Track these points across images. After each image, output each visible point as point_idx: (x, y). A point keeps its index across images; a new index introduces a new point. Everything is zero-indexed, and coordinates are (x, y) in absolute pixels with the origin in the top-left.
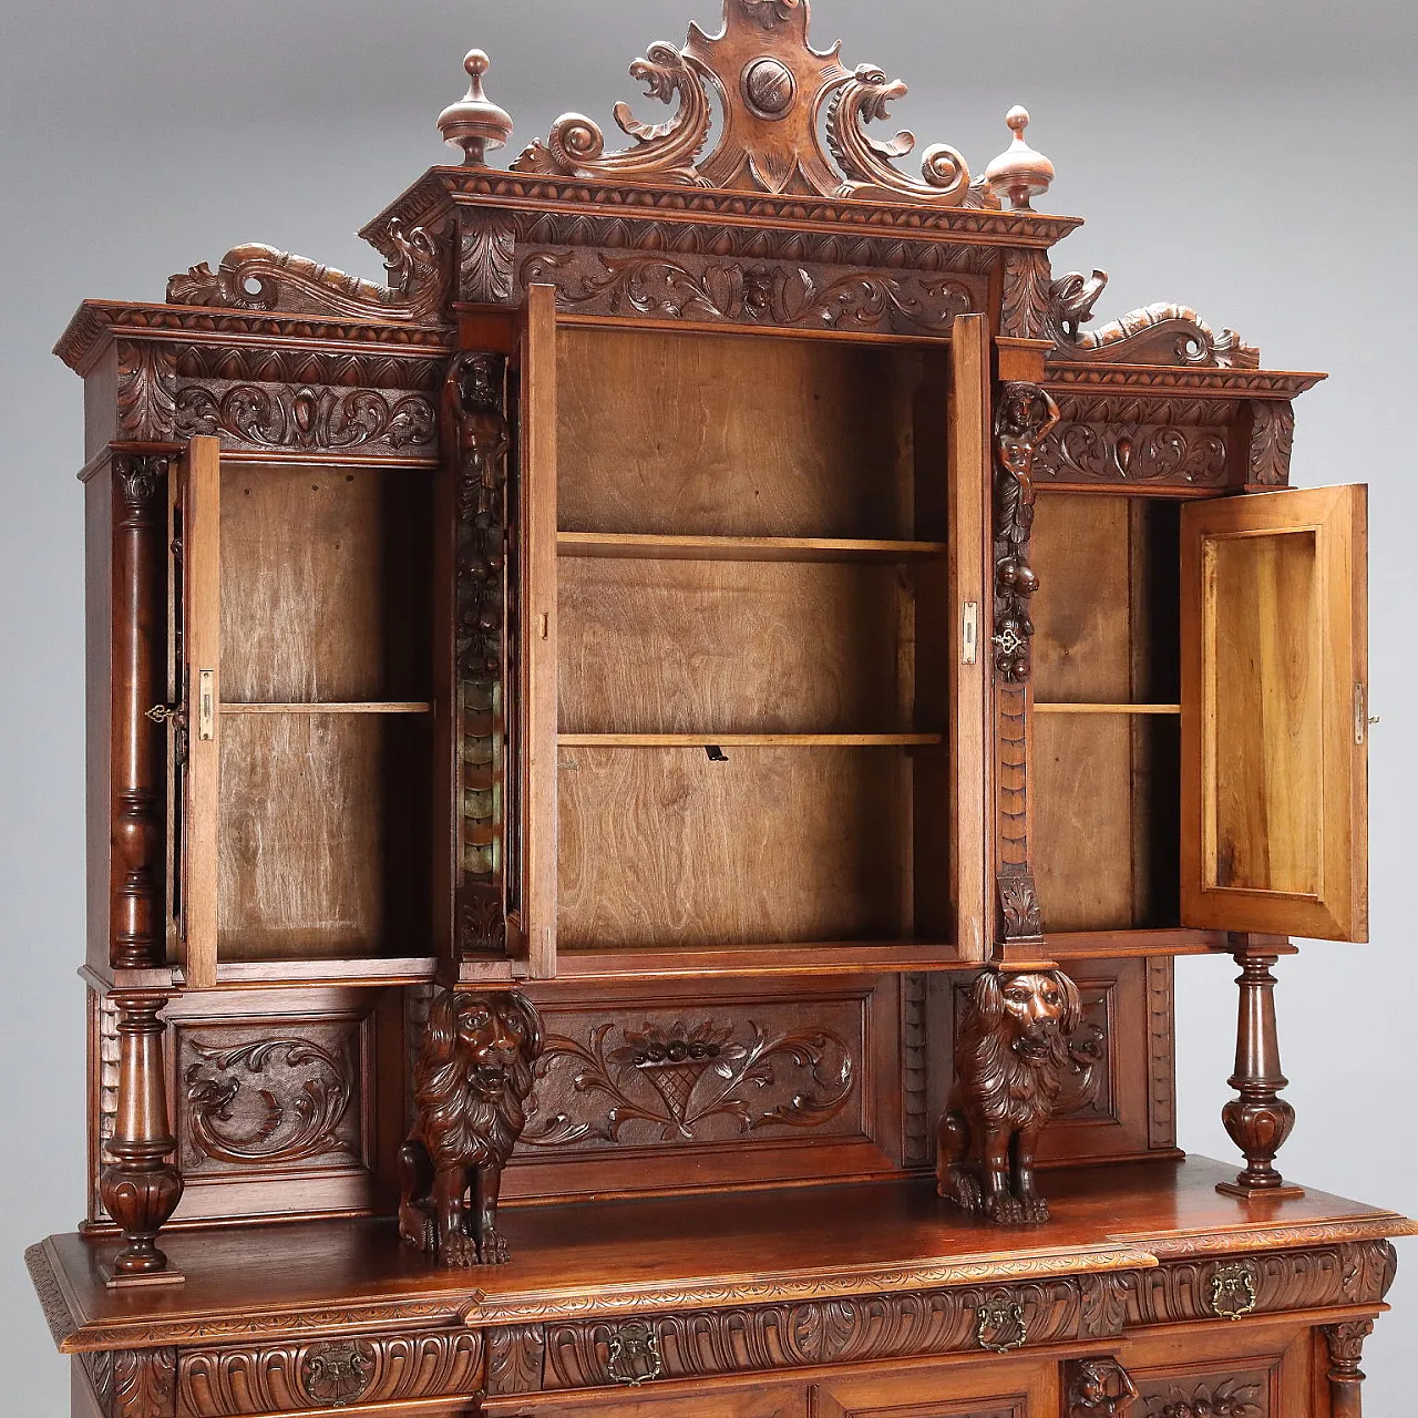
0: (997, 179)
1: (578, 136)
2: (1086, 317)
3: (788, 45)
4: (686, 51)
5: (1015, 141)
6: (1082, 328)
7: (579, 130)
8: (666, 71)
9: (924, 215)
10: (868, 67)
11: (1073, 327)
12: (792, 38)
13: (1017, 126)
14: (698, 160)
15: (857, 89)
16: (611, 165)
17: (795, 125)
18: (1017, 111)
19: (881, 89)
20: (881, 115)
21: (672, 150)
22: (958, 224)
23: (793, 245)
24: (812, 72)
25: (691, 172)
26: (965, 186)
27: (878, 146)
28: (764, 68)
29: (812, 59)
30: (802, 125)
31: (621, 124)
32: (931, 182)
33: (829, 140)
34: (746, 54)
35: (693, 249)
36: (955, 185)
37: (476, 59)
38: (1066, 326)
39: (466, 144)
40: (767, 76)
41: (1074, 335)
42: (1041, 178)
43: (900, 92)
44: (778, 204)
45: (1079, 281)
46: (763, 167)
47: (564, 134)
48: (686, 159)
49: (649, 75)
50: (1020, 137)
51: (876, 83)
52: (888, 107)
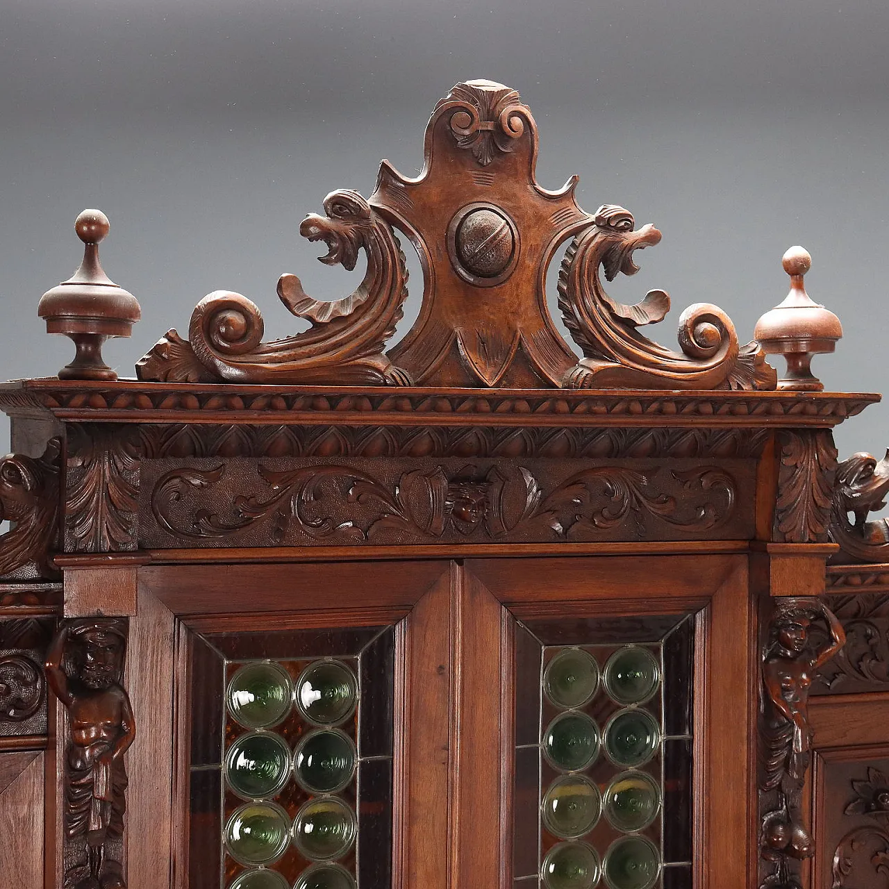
0: (772, 342)
1: (228, 323)
2: (878, 506)
3: (510, 186)
4: (373, 200)
5: (793, 292)
6: (872, 517)
7: (230, 315)
8: (349, 229)
9: (680, 402)
10: (615, 209)
11: (861, 517)
12: (515, 175)
13: (797, 271)
14: (390, 344)
15: (597, 239)
16: (273, 360)
17: (518, 289)
18: (795, 252)
19: (630, 237)
20: (628, 269)
21: (355, 335)
22: (725, 408)
23: (515, 441)
24: (540, 218)
25: (379, 363)
26: (733, 357)
27: (623, 311)
28: (479, 218)
29: (539, 202)
30: (527, 289)
31: (287, 303)
32: (690, 353)
33: (561, 306)
34: (456, 200)
35: (385, 453)
36: (719, 358)
37: (89, 221)
38: (852, 517)
39: (79, 338)
40: (481, 232)
41: (862, 528)
42: (824, 340)
43: (652, 239)
44: (495, 401)
45: (871, 463)
46: (473, 349)
47: (208, 319)
48: (374, 344)
49: (326, 235)
50: (800, 287)
51: (623, 229)
52: (637, 257)
